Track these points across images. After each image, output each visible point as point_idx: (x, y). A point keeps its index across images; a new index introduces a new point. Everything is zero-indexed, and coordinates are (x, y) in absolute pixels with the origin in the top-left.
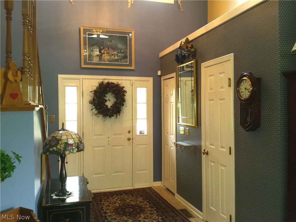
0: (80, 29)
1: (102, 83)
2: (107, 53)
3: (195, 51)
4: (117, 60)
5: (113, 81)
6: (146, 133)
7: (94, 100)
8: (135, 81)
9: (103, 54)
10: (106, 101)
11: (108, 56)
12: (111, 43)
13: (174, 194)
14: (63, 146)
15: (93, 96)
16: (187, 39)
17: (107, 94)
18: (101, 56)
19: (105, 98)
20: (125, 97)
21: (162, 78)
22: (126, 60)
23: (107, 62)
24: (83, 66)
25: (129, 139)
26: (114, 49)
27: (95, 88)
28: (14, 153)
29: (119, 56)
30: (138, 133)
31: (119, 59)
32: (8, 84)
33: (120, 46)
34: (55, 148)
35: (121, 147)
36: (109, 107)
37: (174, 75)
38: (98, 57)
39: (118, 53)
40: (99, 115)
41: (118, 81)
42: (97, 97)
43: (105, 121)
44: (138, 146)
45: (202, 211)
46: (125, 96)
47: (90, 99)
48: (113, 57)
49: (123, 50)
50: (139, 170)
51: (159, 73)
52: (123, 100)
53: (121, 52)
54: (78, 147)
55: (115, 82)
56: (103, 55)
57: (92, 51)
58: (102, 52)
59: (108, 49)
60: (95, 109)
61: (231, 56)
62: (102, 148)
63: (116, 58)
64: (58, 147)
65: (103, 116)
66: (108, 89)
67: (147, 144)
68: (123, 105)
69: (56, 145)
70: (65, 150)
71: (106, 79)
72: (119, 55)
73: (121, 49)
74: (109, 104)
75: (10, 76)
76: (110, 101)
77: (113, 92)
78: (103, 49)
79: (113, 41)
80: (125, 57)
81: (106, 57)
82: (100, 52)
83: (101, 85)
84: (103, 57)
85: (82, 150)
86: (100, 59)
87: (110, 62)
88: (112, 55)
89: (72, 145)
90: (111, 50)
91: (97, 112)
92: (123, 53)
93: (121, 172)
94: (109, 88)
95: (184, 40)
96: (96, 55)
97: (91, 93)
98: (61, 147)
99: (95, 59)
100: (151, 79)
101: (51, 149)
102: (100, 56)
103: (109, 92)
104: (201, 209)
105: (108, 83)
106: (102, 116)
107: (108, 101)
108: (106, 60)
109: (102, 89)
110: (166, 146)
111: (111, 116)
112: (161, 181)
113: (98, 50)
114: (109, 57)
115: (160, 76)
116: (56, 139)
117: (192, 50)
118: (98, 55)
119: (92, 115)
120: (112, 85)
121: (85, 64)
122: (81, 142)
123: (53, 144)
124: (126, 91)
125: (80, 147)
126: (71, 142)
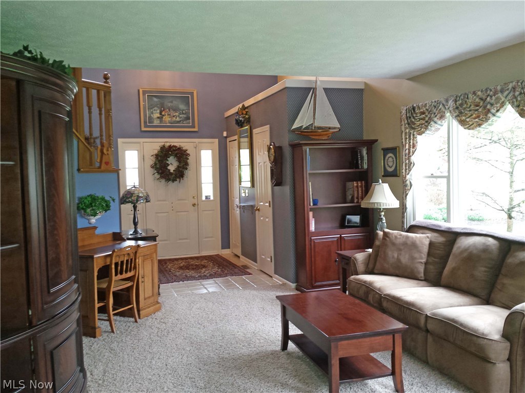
0: (139, 91)
1: (164, 146)
2: (168, 115)
3: (249, 118)
4: (178, 122)
5: (175, 144)
6: (212, 198)
7: (155, 164)
8: (199, 143)
9: (164, 115)
10: (168, 165)
11: (170, 117)
12: (171, 104)
13: (239, 257)
14: (136, 197)
15: (154, 160)
16: (243, 105)
17: (169, 158)
18: (162, 118)
19: (167, 162)
20: (188, 161)
21: (228, 140)
22: (188, 121)
23: (168, 124)
24: (143, 129)
25: (194, 205)
26: (175, 110)
27: (156, 152)
28: (111, 197)
29: (181, 118)
30: (204, 198)
31: (181, 121)
32: (104, 156)
33: (182, 107)
34: (130, 199)
35: (185, 213)
36: (172, 171)
37: (236, 137)
38: (159, 120)
39: (180, 114)
40: (161, 180)
41: (180, 144)
42: (159, 161)
43: (168, 185)
44: (204, 212)
45: (256, 263)
46: (188, 159)
47: (152, 163)
48: (174, 118)
49: (185, 110)
50: (206, 238)
51: (225, 134)
52: (187, 164)
53: (183, 113)
54: (146, 199)
55: (177, 145)
56: (164, 117)
57: (152, 113)
58: (163, 114)
59: (169, 110)
60: (157, 174)
61: (267, 127)
62: (165, 214)
63: (178, 119)
64: (133, 198)
65: (166, 181)
66: (170, 153)
67: (214, 210)
68: (187, 169)
69: (131, 197)
70: (137, 201)
71: (167, 142)
72: (180, 116)
73: (183, 110)
74: (172, 168)
75: (105, 151)
76: (173, 164)
77: (176, 156)
78: (164, 110)
79: (174, 102)
80: (188, 118)
81: (167, 119)
82: (161, 113)
83: (163, 148)
84: (164, 119)
85: (149, 201)
86: (161, 122)
87: (171, 123)
88: (174, 116)
89: (142, 197)
90: (172, 111)
91: (159, 176)
92: (185, 114)
93: (186, 239)
94: (171, 151)
95: (241, 106)
96: (156, 117)
97: (152, 157)
98: (134, 198)
99: (155, 122)
100: (216, 141)
101: (127, 200)
102: (160, 118)
103: (171, 155)
104: (255, 261)
105: (170, 147)
106: (164, 180)
107: (171, 165)
108: (167, 122)
109: (164, 153)
110: (233, 211)
111: (174, 181)
112: (229, 248)
113: (158, 111)
114: (170, 119)
115: (226, 137)
116: (130, 193)
117: (247, 117)
118: (158, 118)
119: (154, 180)
120: (174, 149)
121: (145, 127)
122: (148, 196)
123: (129, 196)
124: (189, 154)
125: (147, 200)
126: (141, 195)
